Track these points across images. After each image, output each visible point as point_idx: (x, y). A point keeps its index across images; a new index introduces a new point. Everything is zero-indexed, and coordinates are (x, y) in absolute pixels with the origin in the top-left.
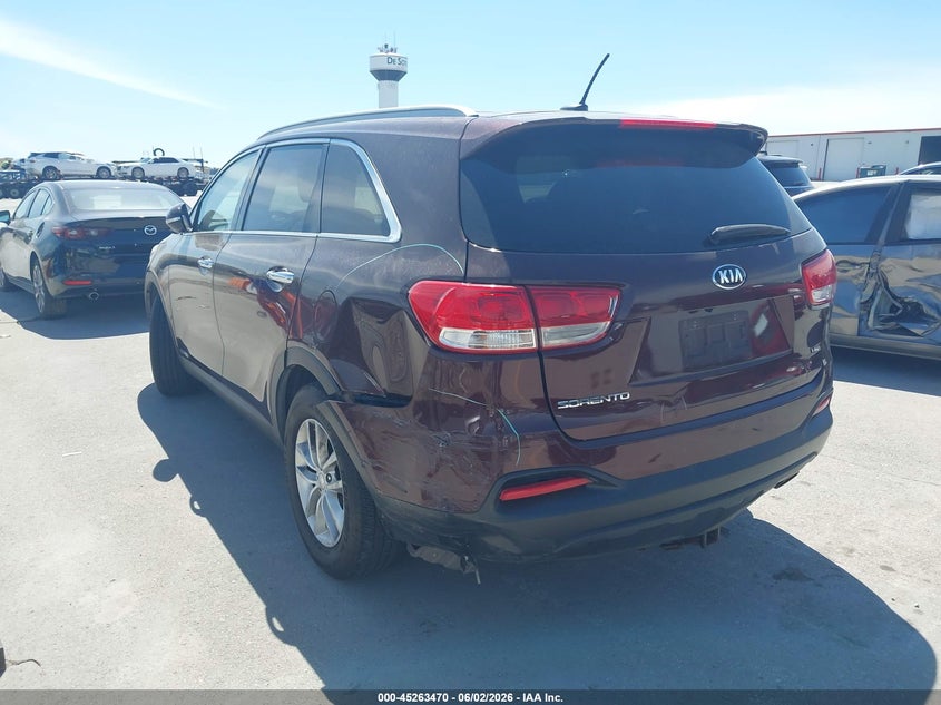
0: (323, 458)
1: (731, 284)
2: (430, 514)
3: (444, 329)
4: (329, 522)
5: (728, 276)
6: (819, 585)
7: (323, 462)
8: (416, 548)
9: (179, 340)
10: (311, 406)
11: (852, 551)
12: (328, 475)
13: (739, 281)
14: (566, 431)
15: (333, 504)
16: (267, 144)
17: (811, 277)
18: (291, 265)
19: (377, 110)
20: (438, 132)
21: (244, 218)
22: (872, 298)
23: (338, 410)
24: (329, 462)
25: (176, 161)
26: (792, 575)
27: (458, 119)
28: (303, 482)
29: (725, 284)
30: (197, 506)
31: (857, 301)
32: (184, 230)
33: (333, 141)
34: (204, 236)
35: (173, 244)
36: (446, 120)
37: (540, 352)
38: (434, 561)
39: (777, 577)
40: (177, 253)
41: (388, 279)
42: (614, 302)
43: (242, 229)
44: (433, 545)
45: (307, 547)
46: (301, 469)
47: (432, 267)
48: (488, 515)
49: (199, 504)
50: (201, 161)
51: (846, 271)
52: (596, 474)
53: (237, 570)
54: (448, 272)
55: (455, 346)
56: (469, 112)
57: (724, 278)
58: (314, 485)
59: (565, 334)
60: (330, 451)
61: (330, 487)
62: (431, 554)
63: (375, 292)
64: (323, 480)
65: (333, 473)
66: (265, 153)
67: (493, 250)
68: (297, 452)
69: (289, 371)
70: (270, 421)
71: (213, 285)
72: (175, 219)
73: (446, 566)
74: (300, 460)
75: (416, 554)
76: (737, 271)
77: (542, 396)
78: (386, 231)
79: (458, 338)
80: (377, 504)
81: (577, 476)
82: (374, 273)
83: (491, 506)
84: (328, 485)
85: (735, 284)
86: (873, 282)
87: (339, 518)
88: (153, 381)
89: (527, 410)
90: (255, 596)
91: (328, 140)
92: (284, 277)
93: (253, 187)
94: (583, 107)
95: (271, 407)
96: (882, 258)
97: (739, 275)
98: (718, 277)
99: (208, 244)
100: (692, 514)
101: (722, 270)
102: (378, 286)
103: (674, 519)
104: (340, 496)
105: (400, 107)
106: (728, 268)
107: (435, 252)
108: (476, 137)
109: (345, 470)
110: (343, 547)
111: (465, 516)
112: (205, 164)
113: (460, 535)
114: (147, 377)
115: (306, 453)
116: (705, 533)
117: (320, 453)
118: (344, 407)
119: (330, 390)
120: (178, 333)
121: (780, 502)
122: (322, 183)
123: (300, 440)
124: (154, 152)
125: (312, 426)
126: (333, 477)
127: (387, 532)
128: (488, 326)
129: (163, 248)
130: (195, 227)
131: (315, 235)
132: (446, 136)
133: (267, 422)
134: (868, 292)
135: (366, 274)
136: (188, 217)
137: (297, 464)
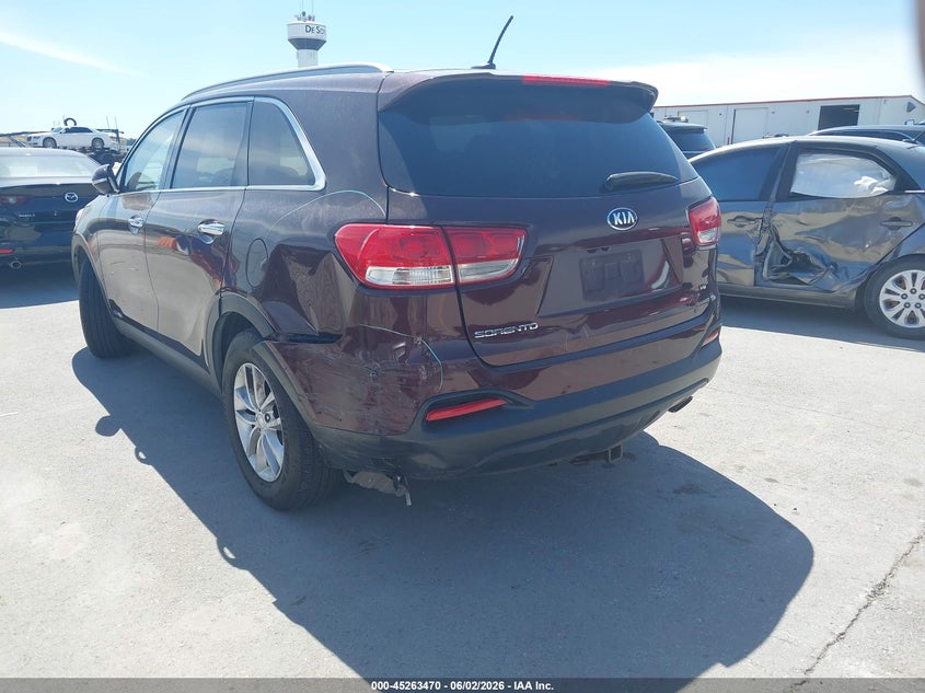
0: (261, 400)
1: (624, 226)
2: (364, 438)
3: (370, 268)
4: (268, 458)
5: (621, 218)
6: (714, 497)
7: (261, 402)
8: (353, 474)
9: (112, 301)
10: (247, 350)
11: (742, 468)
12: (267, 415)
13: (631, 224)
14: (484, 359)
15: (273, 442)
16: (191, 104)
17: (698, 221)
18: (221, 219)
19: (297, 69)
20: (357, 87)
21: (171, 179)
22: (766, 250)
23: (273, 349)
24: (267, 402)
25: (91, 132)
26: (691, 489)
27: (375, 75)
28: (243, 424)
29: (619, 225)
30: (142, 455)
31: (753, 253)
32: (111, 191)
33: (257, 99)
34: (132, 197)
35: (99, 208)
36: (363, 76)
37: (457, 287)
38: (369, 487)
39: (677, 492)
40: (104, 216)
41: (315, 225)
42: (521, 241)
43: (171, 188)
44: (367, 470)
45: (250, 485)
46: (241, 412)
47: (354, 211)
48: (416, 435)
49: (144, 453)
50: (116, 131)
51: (742, 226)
52: (512, 396)
53: (184, 507)
54: (371, 215)
55: (381, 283)
56: (385, 68)
57: (617, 220)
58: (253, 426)
59: (479, 271)
60: (267, 392)
61: (269, 425)
62: (367, 479)
63: (305, 239)
64: (261, 420)
65: (271, 412)
66: (189, 114)
67: (412, 194)
68: (235, 397)
69: (224, 319)
70: (207, 369)
71: (145, 248)
72: (102, 180)
73: (381, 490)
74: (239, 404)
75: (352, 480)
76: (630, 214)
77: (460, 325)
78: (312, 181)
79: (381, 275)
80: (314, 435)
81: (494, 397)
82: (302, 219)
83: (418, 426)
84: (267, 425)
85: (627, 225)
86: (766, 236)
87: (279, 453)
88: (86, 346)
89: (448, 338)
90: (203, 530)
91: (252, 98)
92: (215, 229)
93: (178, 152)
94: (491, 65)
95: (209, 361)
96: (773, 214)
97: (631, 218)
98: (612, 220)
99: (137, 204)
100: (596, 430)
101: (616, 212)
102: (308, 233)
103: (580, 435)
104: (279, 433)
105: (320, 66)
106: (621, 211)
107: (359, 198)
108: (392, 90)
109: (283, 408)
110: (284, 479)
111: (395, 438)
112: (120, 135)
113: (392, 458)
114: (79, 342)
115: (244, 396)
116: (609, 449)
117: (258, 394)
118: (278, 347)
119: (265, 332)
120: (110, 296)
121: (682, 431)
122: (248, 141)
123: (237, 385)
124: (65, 122)
125: (249, 371)
126: (272, 417)
127: (325, 461)
128: (410, 264)
129: (88, 211)
130: (122, 189)
131: (243, 188)
132: (364, 91)
133: (204, 372)
134: (763, 245)
135: (293, 222)
136: (114, 178)
137: (236, 408)
